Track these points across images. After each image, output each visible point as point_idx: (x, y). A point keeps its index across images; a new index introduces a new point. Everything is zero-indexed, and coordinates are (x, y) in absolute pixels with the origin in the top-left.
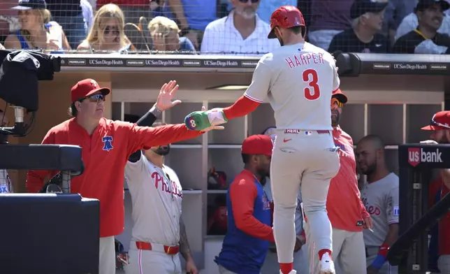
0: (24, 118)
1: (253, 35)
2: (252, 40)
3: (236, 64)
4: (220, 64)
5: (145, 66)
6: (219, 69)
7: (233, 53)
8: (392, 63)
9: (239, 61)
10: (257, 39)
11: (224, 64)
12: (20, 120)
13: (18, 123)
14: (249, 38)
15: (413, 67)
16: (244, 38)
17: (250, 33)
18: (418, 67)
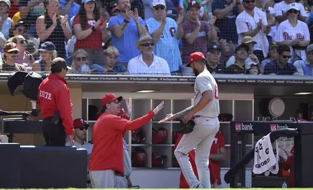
0: (37, 107)
1: (153, 64)
2: (152, 67)
3: (146, 79)
4: (138, 79)
5: (99, 80)
6: (138, 82)
7: (145, 73)
8: (227, 79)
9: (148, 78)
10: (154, 66)
11: (140, 79)
12: (34, 108)
13: (33, 110)
14: (151, 66)
15: (238, 81)
16: (149, 66)
17: (151, 64)
18: (241, 81)
